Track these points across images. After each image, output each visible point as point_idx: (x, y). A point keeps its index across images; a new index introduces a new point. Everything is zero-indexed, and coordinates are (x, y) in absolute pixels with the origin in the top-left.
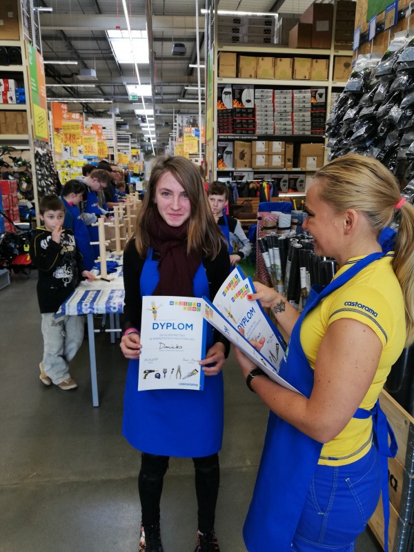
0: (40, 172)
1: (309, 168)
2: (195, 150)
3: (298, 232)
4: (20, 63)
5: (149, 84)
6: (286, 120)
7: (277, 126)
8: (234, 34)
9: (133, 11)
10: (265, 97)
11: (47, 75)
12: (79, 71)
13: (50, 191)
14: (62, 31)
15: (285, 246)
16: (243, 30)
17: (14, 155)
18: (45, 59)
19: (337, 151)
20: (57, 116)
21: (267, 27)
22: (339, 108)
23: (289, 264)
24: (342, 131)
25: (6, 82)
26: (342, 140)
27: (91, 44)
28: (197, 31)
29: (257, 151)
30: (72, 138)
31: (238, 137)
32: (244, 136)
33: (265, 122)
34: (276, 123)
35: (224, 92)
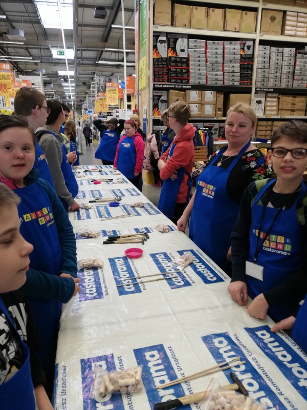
7: (209, 76)
10: (198, 47)
12: (8, 30)
27: (19, 7)
29: (190, 100)
30: (3, 88)
31: (173, 86)
32: (178, 85)
33: (199, 72)
34: (208, 73)
35: (158, 40)
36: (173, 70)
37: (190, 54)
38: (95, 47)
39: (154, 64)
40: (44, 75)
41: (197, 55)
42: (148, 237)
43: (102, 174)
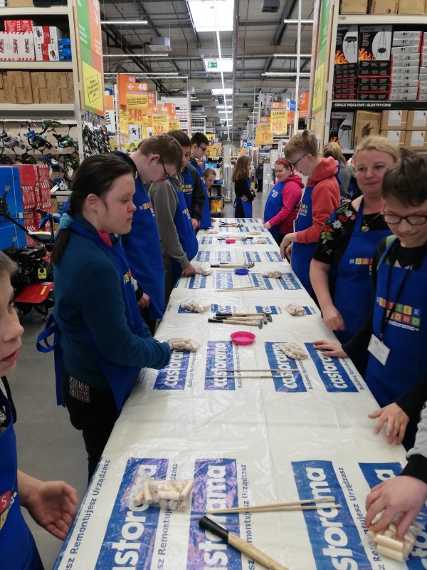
2: (283, 131)
4: (64, 2)
7: (422, 88)
12: (152, 40)
17: (59, 131)
25: (47, 31)
27: (166, 7)
29: (389, 125)
30: (137, 115)
31: (363, 105)
32: (371, 103)
33: (406, 81)
34: (422, 82)
35: (345, 38)
36: (365, 81)
37: (394, 55)
38: (262, 54)
39: (335, 74)
40: (193, 95)
41: (405, 55)
42: (270, 320)
43: (241, 231)
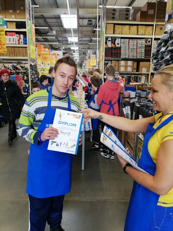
0: (32, 72)
1: (143, 72)
2: (95, 64)
3: (138, 100)
4: (25, 28)
5: (77, 37)
6: (134, 52)
7: (130, 55)
8: (113, 16)
9: (72, 6)
10: (125, 42)
11: (36, 33)
12: (49, 31)
13: (36, 80)
14: (42, 15)
15: (133, 106)
16: (117, 14)
17: (22, 65)
18: (35, 26)
19: (156, 65)
20: (40, 50)
21: (127, 13)
22: (158, 47)
23: (134, 113)
24: (159, 57)
25: (20, 36)
26: (159, 61)
27: (54, 20)
28: (98, 15)
29: (121, 65)
30: (45, 59)
31: (113, 59)
32: (116, 59)
35: (108, 40)
